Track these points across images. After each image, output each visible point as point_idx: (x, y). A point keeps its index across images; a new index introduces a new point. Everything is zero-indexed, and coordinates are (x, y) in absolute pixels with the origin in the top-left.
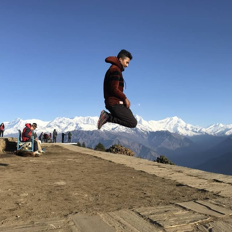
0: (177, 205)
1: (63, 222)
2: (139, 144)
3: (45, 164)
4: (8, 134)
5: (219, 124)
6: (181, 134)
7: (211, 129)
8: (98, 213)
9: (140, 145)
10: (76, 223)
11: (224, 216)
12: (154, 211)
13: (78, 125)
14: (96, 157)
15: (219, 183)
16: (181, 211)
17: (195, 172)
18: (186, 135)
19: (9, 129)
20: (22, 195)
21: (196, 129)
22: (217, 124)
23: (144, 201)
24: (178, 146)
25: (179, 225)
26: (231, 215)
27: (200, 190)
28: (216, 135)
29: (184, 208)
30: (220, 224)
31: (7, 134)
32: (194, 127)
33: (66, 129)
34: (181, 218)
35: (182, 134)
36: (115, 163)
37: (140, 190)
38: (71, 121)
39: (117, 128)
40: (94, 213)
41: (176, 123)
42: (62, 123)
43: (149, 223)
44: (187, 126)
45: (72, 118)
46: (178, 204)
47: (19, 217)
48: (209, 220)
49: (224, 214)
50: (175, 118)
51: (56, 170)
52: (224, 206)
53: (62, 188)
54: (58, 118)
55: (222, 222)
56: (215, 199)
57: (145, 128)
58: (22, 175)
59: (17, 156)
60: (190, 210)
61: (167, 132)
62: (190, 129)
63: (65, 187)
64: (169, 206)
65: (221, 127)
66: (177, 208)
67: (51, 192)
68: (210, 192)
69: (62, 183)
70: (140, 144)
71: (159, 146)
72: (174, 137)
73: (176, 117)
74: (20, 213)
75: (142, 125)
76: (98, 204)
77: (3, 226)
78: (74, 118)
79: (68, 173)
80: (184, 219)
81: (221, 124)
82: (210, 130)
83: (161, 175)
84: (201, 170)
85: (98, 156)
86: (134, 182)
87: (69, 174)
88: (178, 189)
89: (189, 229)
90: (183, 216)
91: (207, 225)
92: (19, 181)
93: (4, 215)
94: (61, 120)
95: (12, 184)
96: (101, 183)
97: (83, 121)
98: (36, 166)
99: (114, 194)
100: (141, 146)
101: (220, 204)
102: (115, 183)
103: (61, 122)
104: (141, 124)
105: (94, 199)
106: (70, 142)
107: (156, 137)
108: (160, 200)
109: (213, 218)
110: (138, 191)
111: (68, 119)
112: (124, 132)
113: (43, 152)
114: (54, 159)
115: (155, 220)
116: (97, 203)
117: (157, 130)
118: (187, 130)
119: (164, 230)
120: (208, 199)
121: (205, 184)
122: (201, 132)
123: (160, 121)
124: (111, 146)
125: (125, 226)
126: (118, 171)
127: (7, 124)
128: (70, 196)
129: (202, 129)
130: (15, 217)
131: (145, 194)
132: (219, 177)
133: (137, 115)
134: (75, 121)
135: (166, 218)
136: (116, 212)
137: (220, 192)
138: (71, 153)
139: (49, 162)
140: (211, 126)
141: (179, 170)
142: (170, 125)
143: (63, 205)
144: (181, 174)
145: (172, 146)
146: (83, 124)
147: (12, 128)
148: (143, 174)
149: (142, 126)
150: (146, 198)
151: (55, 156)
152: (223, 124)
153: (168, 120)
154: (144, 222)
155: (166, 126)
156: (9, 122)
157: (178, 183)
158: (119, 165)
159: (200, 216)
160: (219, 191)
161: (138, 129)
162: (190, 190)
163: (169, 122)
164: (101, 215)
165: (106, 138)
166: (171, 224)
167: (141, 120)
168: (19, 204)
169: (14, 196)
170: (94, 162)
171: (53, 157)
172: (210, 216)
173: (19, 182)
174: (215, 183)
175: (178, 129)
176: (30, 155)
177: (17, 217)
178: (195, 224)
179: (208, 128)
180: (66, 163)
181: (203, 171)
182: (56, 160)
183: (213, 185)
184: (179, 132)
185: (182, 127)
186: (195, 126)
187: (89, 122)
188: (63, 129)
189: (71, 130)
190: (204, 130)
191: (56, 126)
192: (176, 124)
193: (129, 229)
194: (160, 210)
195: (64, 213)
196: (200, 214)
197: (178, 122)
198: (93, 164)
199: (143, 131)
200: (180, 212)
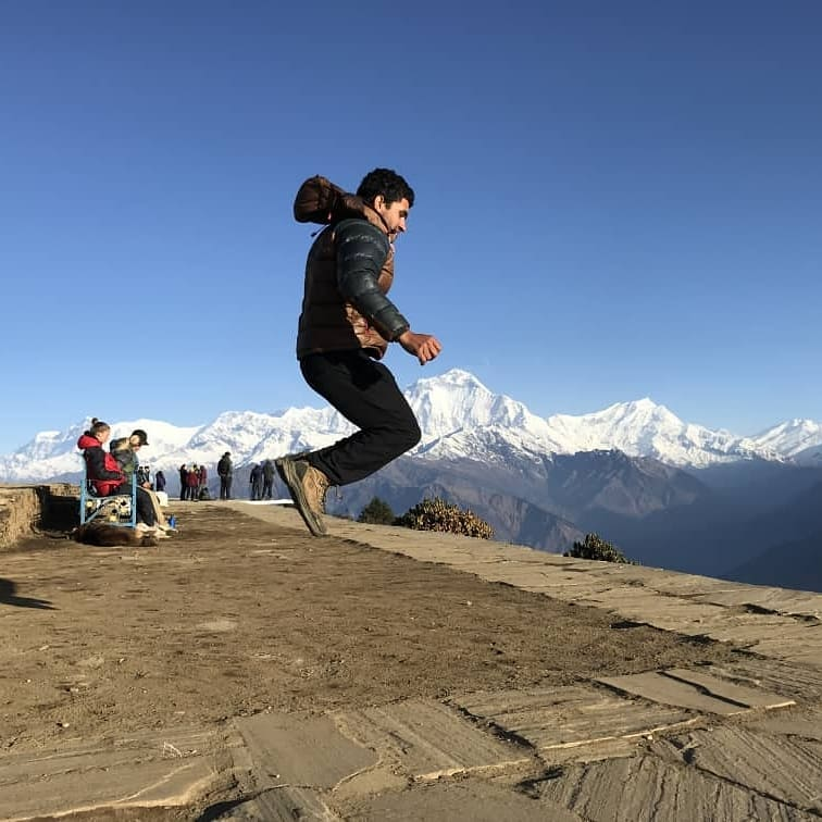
0: (598, 685)
1: (208, 738)
2: (516, 502)
3: (173, 570)
4: (55, 473)
5: (801, 423)
6: (665, 462)
7: (775, 442)
8: (328, 712)
9: (520, 502)
10: (249, 739)
11: (748, 711)
12: (516, 702)
13: (300, 439)
14: (353, 542)
15: (763, 616)
16: (606, 701)
17: (687, 585)
18: (683, 463)
19: (58, 455)
20: (83, 662)
21: (722, 443)
22: (796, 424)
23: (493, 674)
24: (655, 504)
25: (589, 742)
26: (770, 710)
27: (688, 638)
28: (792, 460)
29: (621, 693)
30: (725, 734)
31: (53, 475)
32: (713, 434)
33: (258, 452)
34: (602, 723)
35: (670, 461)
36: (415, 560)
37: (486, 640)
38: (273, 422)
39: (437, 446)
40: (316, 711)
41: (647, 421)
42: (242, 432)
43: (491, 737)
44: (686, 431)
45: (279, 414)
46: (603, 680)
47: (66, 725)
48: (693, 724)
49: (748, 707)
50: (645, 406)
51: (208, 586)
52: (757, 682)
53: (222, 639)
54: (227, 413)
55: (737, 730)
56: (732, 665)
57: (537, 441)
58: (90, 602)
59: (81, 545)
60: (639, 697)
61: (615, 453)
62: (699, 442)
63: (232, 637)
64: (571, 688)
65: (808, 432)
66: (597, 693)
67: (181, 653)
68: (723, 643)
69: (224, 625)
70: (519, 499)
71: (590, 506)
72: (642, 471)
73: (647, 400)
74: (71, 715)
75: (526, 431)
76: (334, 686)
77: (12, 751)
78: (283, 414)
79: (249, 593)
80: (611, 725)
81: (809, 423)
82: (771, 446)
83: (568, 596)
84: (709, 576)
85: (362, 539)
86: (469, 619)
87: (249, 598)
88: (616, 636)
89: (621, 751)
90: (612, 714)
91: (683, 739)
92: (77, 621)
93: (19, 722)
94: (240, 422)
95: (55, 632)
96: (356, 623)
97: (316, 423)
98: (142, 574)
99: (394, 656)
100: (525, 506)
101: (745, 678)
102: (405, 622)
103: (239, 428)
104: (523, 428)
105: (323, 671)
106: (270, 497)
107: (575, 473)
108: (544, 672)
109: (706, 721)
110: (476, 645)
111: (265, 416)
112: (460, 459)
113: (171, 528)
114: (205, 553)
115: (512, 729)
116: (331, 683)
117: (579, 450)
118: (689, 445)
119: (536, 755)
120: (711, 664)
121: (713, 618)
122: (739, 453)
123: (589, 417)
124: (414, 508)
125: (411, 746)
126: (419, 585)
127: (51, 441)
128: (244, 664)
129: (741, 441)
130: (53, 728)
131: (499, 653)
132: (766, 596)
133: (505, 396)
134: (290, 422)
135: (552, 722)
136: (389, 708)
137: (757, 642)
138: (269, 533)
139: (187, 563)
140: (773, 428)
141: (634, 577)
142: (626, 429)
143: (218, 691)
144: (638, 591)
145: (634, 503)
146: (315, 433)
147: (67, 454)
148: (505, 592)
149: (527, 436)
150: (498, 665)
151: (211, 543)
152: (816, 421)
153: (620, 412)
154: (475, 735)
155: (611, 435)
156: (57, 433)
157: (620, 617)
158: (428, 566)
159: (667, 713)
160: (752, 639)
161: (513, 447)
162: (657, 640)
163: (622, 419)
164: (337, 718)
165: (398, 482)
166: (564, 739)
167: (521, 414)
168: (72, 690)
169: (56, 666)
170: (342, 560)
171: (205, 544)
172: (700, 712)
173: (79, 625)
174: (750, 616)
175: (655, 445)
176: (124, 538)
177: (60, 725)
178: (643, 737)
179: (764, 439)
180: (245, 563)
181: (716, 581)
182: (211, 554)
183: (738, 623)
184: (657, 453)
185: (670, 434)
186: (715, 432)
187: (337, 425)
188: (246, 453)
189: (273, 456)
190: (747, 445)
191: (220, 441)
192: (647, 426)
193: (423, 755)
194: (536, 700)
195: (218, 713)
196: (669, 707)
197: (655, 418)
198: (340, 564)
199: (528, 454)
200: (605, 703)
